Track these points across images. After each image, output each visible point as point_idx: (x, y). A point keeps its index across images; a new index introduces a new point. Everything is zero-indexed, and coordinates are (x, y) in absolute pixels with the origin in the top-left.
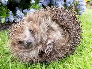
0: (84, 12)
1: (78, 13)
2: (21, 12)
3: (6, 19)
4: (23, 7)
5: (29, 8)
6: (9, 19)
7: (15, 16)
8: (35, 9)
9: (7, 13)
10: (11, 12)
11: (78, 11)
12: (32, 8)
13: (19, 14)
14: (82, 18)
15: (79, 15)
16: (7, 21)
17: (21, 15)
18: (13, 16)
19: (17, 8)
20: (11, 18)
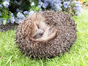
0: (81, 13)
1: (74, 13)
2: (22, 14)
3: (7, 20)
4: (23, 8)
5: (29, 10)
6: (10, 20)
7: (16, 18)
8: (34, 11)
9: (8, 15)
10: (12, 14)
11: (75, 12)
12: (32, 10)
13: (19, 16)
14: (79, 18)
15: (76, 15)
16: (8, 22)
17: (21, 17)
18: (14, 18)
19: (18, 10)
20: (12, 20)
